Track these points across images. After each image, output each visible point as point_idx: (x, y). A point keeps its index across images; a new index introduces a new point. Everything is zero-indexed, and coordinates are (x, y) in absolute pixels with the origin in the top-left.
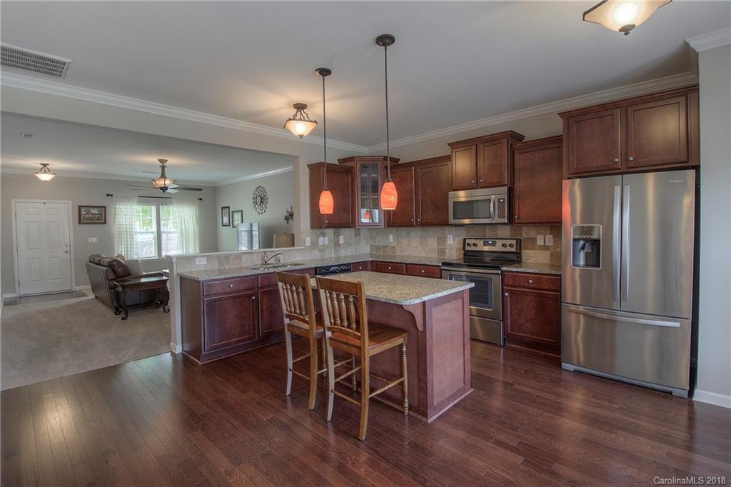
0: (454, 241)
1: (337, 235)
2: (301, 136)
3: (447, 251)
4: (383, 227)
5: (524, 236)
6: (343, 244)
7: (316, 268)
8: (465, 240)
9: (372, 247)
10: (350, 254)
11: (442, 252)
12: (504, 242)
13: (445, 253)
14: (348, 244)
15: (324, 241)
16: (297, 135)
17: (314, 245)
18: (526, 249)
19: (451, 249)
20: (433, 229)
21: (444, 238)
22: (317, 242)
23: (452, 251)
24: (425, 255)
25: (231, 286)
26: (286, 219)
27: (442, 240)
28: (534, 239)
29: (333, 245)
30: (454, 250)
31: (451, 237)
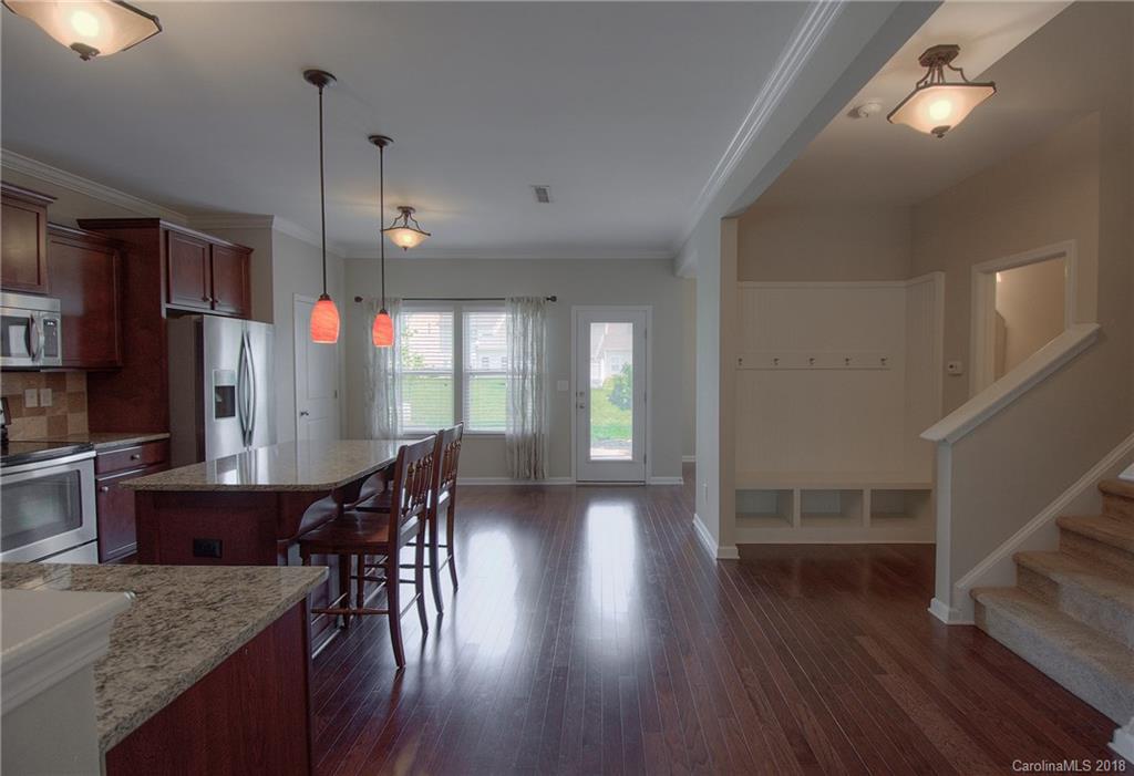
28: (22, 396)
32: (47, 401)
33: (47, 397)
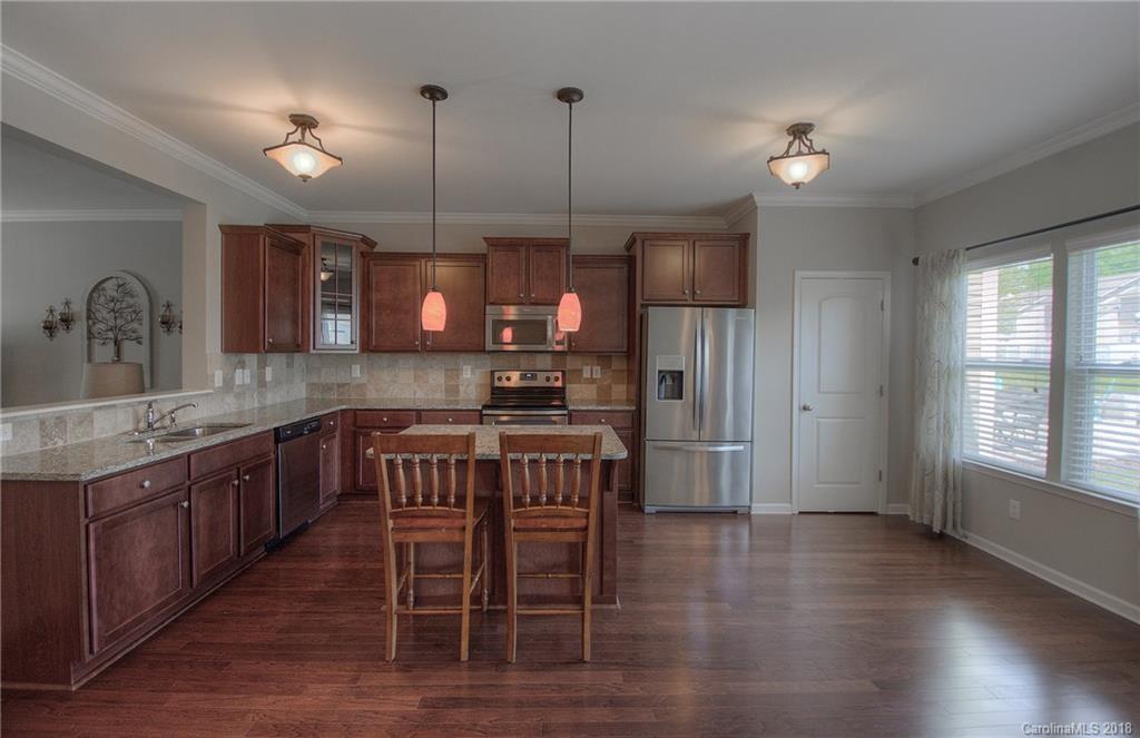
0: (473, 373)
1: (262, 365)
2: (305, 178)
3: (462, 389)
4: (357, 352)
5: (569, 367)
6: (270, 382)
7: (276, 429)
8: (492, 372)
9: (312, 387)
10: (279, 400)
11: (452, 390)
12: (546, 374)
13: (458, 392)
14: (277, 382)
15: (243, 377)
16: (297, 174)
17: (228, 384)
18: (571, 383)
19: (468, 385)
20: (439, 357)
21: (457, 370)
22: (233, 378)
23: (471, 387)
24: (423, 396)
25: (147, 484)
26: (49, 328)
27: (454, 373)
28: (581, 371)
29: (255, 384)
30: (472, 387)
31: (469, 367)
32: (597, 375)
33: (597, 372)
